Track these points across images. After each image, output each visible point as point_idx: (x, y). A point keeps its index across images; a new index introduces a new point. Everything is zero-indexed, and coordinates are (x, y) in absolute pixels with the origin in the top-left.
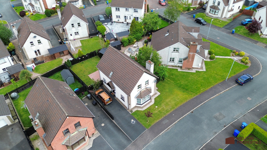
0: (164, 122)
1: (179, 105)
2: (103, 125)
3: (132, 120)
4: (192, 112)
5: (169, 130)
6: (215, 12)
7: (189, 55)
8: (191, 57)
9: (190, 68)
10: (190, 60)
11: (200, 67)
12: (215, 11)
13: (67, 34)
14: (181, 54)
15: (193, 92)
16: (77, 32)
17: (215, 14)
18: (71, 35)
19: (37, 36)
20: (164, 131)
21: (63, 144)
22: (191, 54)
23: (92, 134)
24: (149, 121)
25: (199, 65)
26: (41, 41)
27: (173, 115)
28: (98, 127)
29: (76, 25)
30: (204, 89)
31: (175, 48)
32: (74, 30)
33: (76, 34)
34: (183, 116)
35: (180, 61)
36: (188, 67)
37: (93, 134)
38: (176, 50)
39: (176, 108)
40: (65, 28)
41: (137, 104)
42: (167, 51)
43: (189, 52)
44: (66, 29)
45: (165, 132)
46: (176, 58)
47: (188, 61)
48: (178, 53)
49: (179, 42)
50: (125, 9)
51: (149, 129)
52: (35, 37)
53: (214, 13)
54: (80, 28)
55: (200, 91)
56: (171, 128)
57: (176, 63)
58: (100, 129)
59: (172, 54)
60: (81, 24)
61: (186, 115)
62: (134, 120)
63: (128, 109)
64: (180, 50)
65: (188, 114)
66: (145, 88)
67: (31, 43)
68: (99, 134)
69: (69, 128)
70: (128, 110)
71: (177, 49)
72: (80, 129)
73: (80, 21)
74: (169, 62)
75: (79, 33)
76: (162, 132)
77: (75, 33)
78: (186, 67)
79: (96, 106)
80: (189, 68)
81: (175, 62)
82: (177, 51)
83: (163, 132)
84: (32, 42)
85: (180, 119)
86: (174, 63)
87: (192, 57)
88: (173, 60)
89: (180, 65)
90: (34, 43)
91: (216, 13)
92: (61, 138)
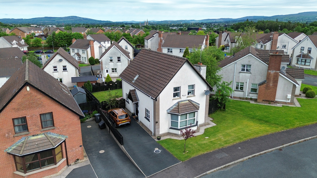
0: (218, 156)
1: (251, 137)
2: (102, 152)
3: (157, 149)
4: (280, 149)
5: (228, 169)
6: (305, 62)
7: (268, 75)
8: (272, 79)
9: (271, 101)
10: (271, 85)
11: (289, 101)
12: (306, 60)
13: (103, 69)
14: (255, 76)
15: (281, 125)
16: (116, 69)
17: (305, 65)
18: (107, 71)
19: (64, 60)
20: (218, 168)
21: (9, 151)
22: (272, 72)
23: (74, 160)
24: (187, 152)
25: (287, 96)
26: (67, 68)
27: (239, 148)
28: (93, 154)
29: (115, 59)
30: (301, 123)
31: (244, 66)
32: (112, 65)
33: (113, 71)
34: (261, 153)
35: (254, 90)
36: (267, 99)
37: (78, 160)
38: (246, 68)
39: (245, 139)
40: (102, 60)
41: (171, 128)
42: (231, 70)
43: (268, 70)
44: (102, 62)
45: (220, 171)
46: (246, 83)
47: (267, 87)
48: (249, 73)
49: (250, 54)
50: (179, 50)
51: (185, 162)
52: (61, 61)
53: (303, 63)
54: (119, 64)
55: (294, 125)
56: (232, 167)
57: (247, 92)
58: (94, 157)
59: (239, 77)
60: (121, 59)
61: (267, 151)
62: (159, 149)
63: (154, 135)
64: (252, 69)
65: (272, 151)
66: (188, 100)
67: (54, 67)
68: (89, 163)
69: (28, 117)
70: (153, 137)
71: (248, 66)
72: (50, 133)
73: (122, 55)
74: (235, 91)
75: (117, 70)
76: (213, 170)
77: (113, 69)
78: (264, 99)
79: (104, 130)
80: (269, 100)
81: (245, 91)
82: (247, 70)
83: (215, 169)
84: (56, 67)
85: (254, 155)
86: (243, 93)
87: (274, 79)
88: (242, 88)
89: (254, 96)
90: (58, 68)
91: (307, 64)
92: (7, 135)
